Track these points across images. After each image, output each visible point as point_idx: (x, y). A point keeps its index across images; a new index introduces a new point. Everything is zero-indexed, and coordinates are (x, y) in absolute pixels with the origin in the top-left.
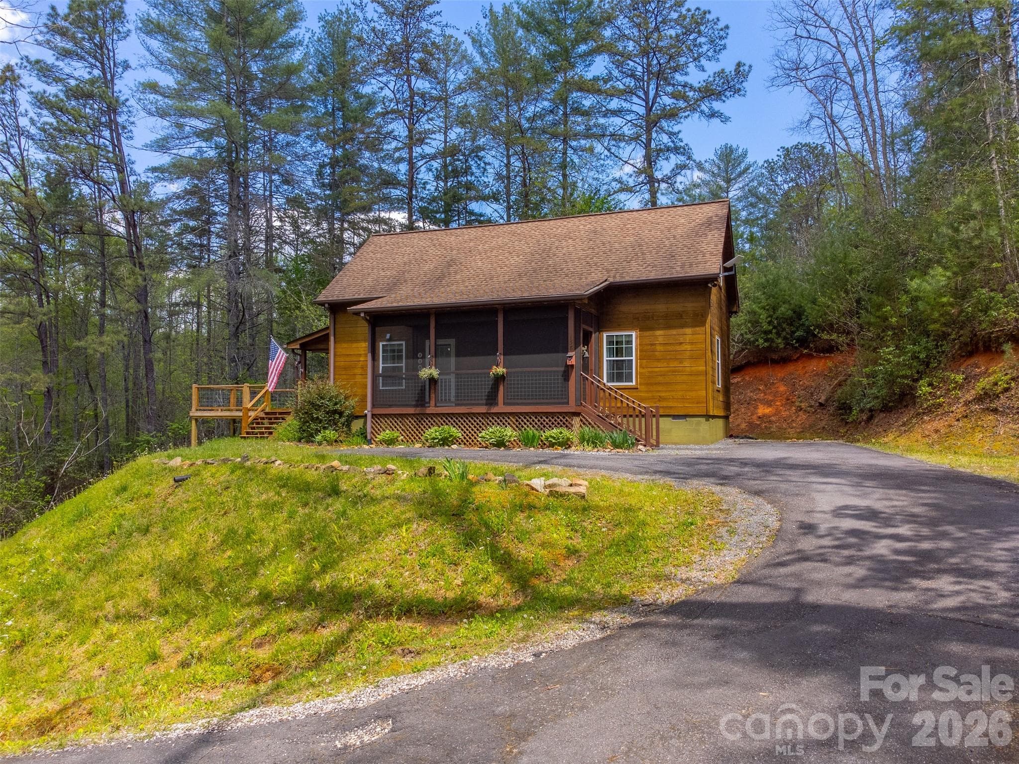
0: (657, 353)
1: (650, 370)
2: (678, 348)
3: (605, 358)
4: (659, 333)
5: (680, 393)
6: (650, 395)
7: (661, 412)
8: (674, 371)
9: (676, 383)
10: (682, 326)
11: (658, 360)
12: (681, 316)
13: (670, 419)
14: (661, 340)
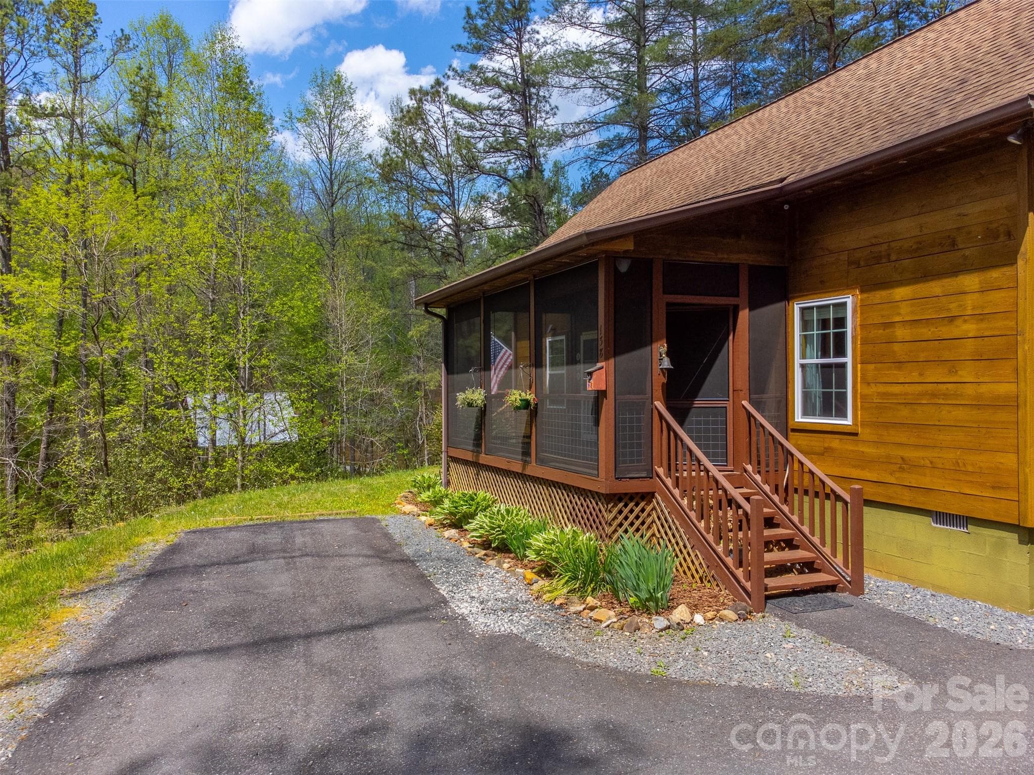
0: (896, 347)
1: (882, 389)
2: (946, 331)
3: (798, 361)
4: (901, 292)
5: (951, 455)
6: (882, 451)
7: (906, 498)
8: (934, 395)
9: (939, 427)
10: (955, 271)
11: (899, 364)
12: (954, 243)
13: (928, 520)
14: (905, 312)
